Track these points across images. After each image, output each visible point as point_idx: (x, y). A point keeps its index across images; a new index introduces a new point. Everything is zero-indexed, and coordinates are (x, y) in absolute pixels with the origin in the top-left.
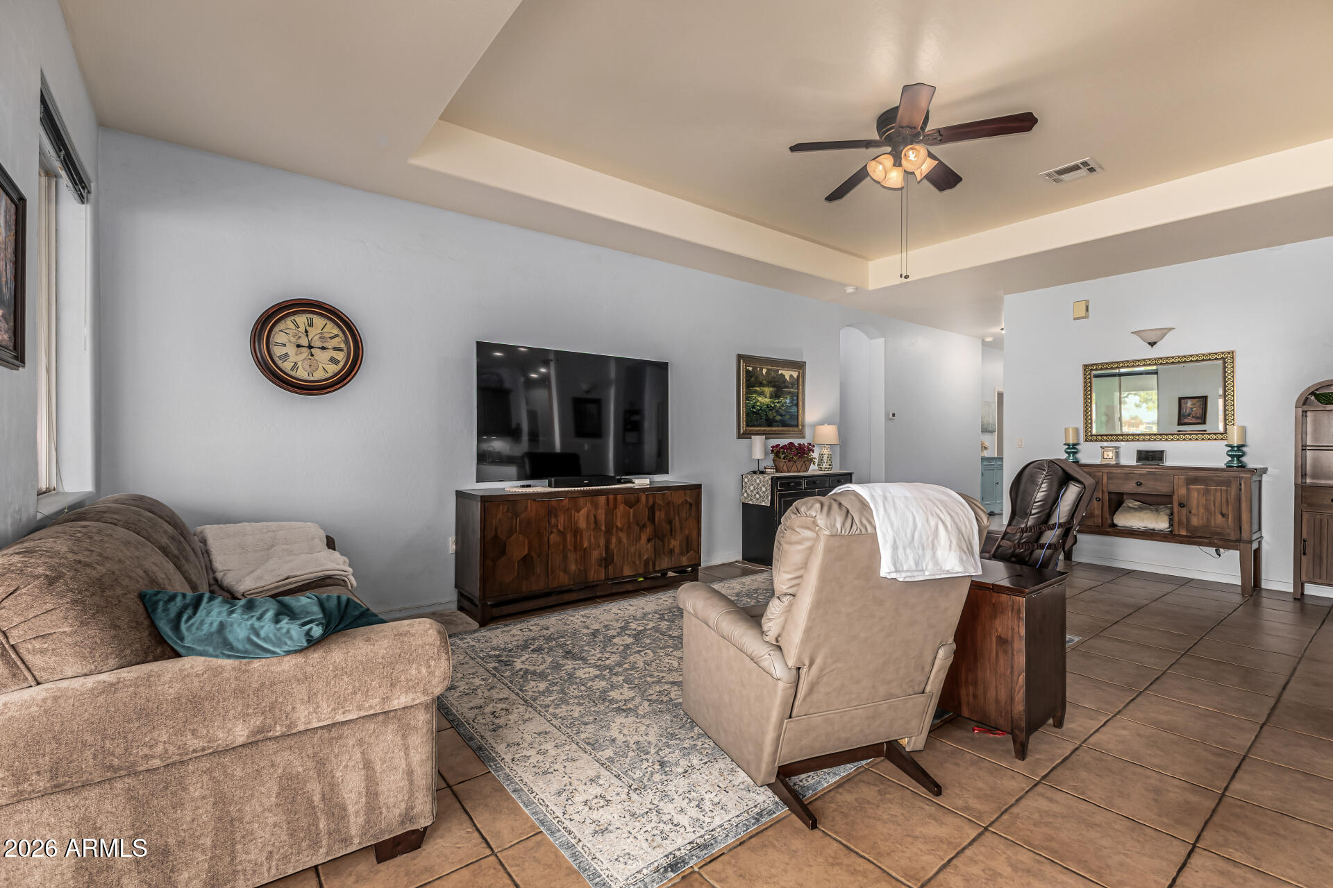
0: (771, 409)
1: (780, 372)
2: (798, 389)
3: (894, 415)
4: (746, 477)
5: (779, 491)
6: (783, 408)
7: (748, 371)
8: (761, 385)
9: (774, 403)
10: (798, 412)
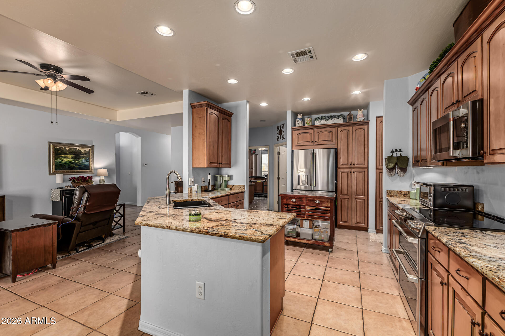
0: (72, 163)
1: (78, 149)
2: (89, 155)
3: (146, 164)
4: (53, 190)
5: (64, 195)
6: (80, 163)
7: (55, 149)
8: (65, 154)
9: (74, 161)
10: (89, 164)
